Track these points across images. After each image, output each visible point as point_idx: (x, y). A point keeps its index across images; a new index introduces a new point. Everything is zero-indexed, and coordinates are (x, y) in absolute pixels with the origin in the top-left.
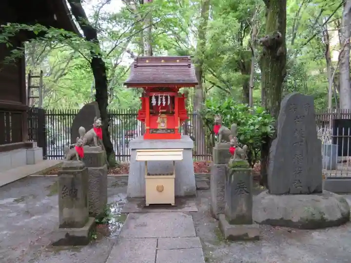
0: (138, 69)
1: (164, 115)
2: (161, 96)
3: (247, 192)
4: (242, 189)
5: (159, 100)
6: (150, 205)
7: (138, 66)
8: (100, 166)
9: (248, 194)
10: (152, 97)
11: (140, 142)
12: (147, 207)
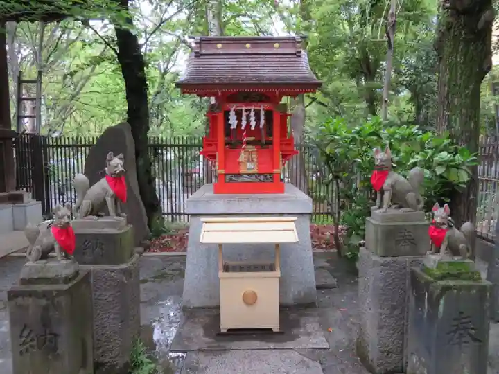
0: (202, 59)
1: (251, 148)
2: (246, 111)
3: (475, 340)
4: (462, 332)
5: (244, 118)
6: (229, 330)
7: (201, 55)
8: (123, 262)
9: (477, 344)
10: (229, 111)
11: (208, 201)
12: (224, 334)
